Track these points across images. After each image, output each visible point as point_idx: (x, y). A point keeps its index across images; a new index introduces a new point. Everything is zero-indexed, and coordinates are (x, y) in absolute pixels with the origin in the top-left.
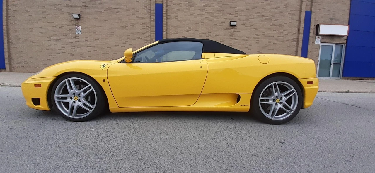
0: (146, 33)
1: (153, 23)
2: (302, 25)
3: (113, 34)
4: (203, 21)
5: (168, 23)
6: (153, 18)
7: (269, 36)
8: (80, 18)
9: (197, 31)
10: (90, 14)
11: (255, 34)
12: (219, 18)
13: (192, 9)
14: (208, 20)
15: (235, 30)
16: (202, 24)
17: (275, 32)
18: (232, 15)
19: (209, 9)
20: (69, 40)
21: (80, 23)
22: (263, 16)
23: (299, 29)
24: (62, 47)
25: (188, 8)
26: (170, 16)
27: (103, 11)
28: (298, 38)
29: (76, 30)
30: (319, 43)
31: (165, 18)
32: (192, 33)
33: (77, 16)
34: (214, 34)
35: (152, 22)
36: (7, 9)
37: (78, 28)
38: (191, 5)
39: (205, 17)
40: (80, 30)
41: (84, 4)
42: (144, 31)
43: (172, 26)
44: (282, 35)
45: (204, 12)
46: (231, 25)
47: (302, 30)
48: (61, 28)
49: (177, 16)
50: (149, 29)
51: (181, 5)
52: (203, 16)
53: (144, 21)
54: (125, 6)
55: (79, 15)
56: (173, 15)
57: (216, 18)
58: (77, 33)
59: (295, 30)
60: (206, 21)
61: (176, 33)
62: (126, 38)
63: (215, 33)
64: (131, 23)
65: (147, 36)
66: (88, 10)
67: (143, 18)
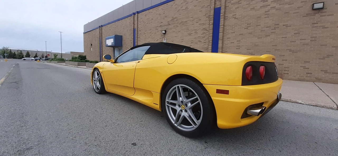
0: (205, 36)
1: (211, 27)
3: (182, 40)
4: (268, 13)
5: (226, 24)
6: (212, 22)
9: (258, 26)
10: (171, 29)
12: (293, 4)
13: (253, 2)
14: (275, 10)
15: (323, 14)
16: (266, 16)
21: (166, 36)
25: (248, 3)
26: (227, 16)
27: (178, 25)
29: (164, 41)
31: (223, 19)
32: (252, 29)
33: (164, 32)
34: (284, 25)
36: (137, 33)
37: (165, 39)
39: (271, 8)
41: (168, 23)
43: (229, 26)
46: (314, 8)
49: (235, 15)
50: (208, 33)
51: (240, 2)
52: (268, 7)
53: (204, 27)
54: (191, 18)
55: (165, 31)
56: (231, 15)
57: (288, 5)
60: (273, 11)
61: (233, 32)
62: (191, 42)
63: (286, 23)
64: (195, 30)
65: (206, 39)
66: (170, 27)
67: (204, 24)
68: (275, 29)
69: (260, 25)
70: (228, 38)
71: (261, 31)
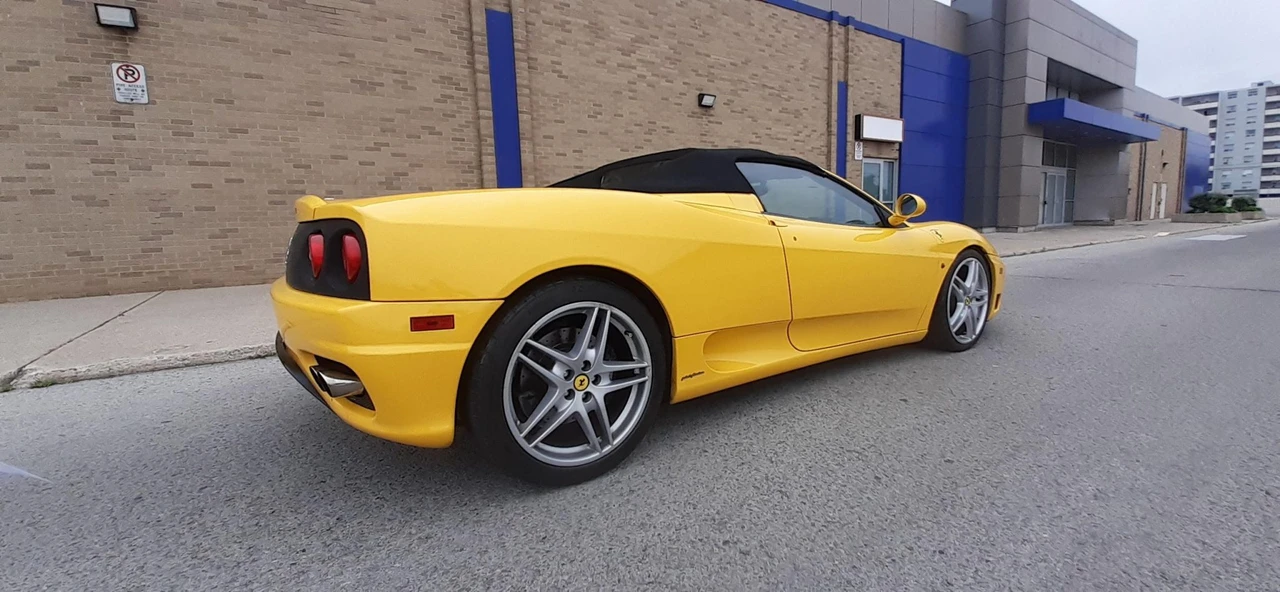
0: (457, 113)
1: (484, 80)
2: (835, 116)
4: (633, 86)
5: (535, 85)
6: (482, 60)
7: (779, 139)
8: (135, 29)
10: (194, 15)
11: (754, 134)
12: (672, 82)
13: (600, 44)
14: (645, 84)
15: (711, 119)
16: (631, 94)
17: (789, 129)
18: (700, 75)
19: (645, 52)
20: (69, 133)
21: (136, 49)
22: (764, 86)
23: (829, 125)
24: (29, 167)
25: (588, 40)
26: (536, 59)
28: (829, 145)
29: (117, 80)
30: (861, 158)
31: (524, 65)
32: (607, 122)
33: (123, 18)
35: (479, 75)
37: (129, 72)
38: (596, 30)
39: (639, 76)
40: (142, 81)
42: (450, 106)
43: (545, 95)
44: (802, 136)
45: (633, 59)
46: (703, 103)
47: (834, 129)
48: (23, 66)
49: (560, 64)
50: (467, 99)
51: (568, 27)
52: (633, 71)
53: (448, 69)
54: (363, 1)
55: (132, 12)
56: (544, 59)
57: (667, 81)
58: (120, 98)
59: (822, 127)
60: (642, 86)
61: (558, 118)
62: (378, 129)
63: (666, 124)
65: (461, 126)
67: (443, 58)
68: (650, 132)
69: (622, 116)
70: (545, 137)
71: (627, 131)
